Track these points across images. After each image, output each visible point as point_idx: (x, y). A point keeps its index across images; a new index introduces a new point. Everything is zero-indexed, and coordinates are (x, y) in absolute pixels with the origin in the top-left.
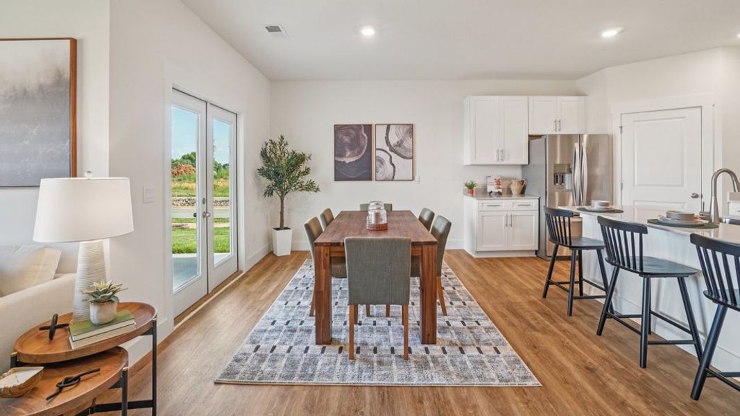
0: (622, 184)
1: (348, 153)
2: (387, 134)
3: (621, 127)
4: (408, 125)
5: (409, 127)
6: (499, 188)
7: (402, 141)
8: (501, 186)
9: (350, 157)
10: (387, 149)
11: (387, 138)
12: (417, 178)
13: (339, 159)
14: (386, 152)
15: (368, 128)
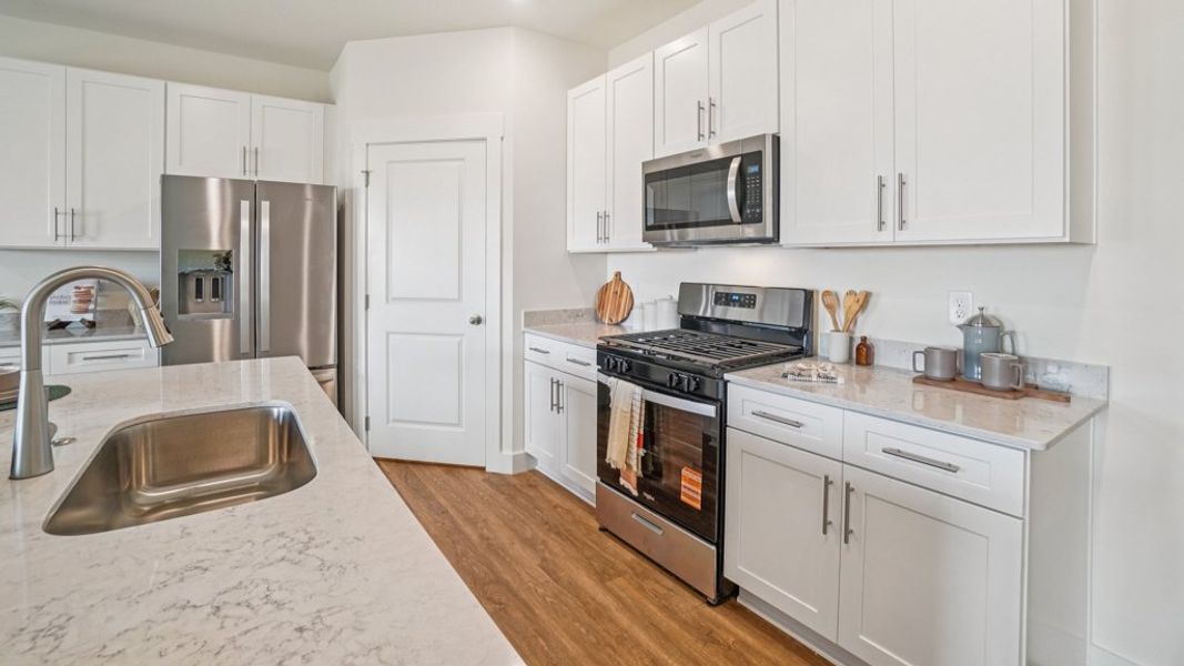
0: (367, 297)
3: (367, 173)
6: (86, 311)
8: (91, 306)
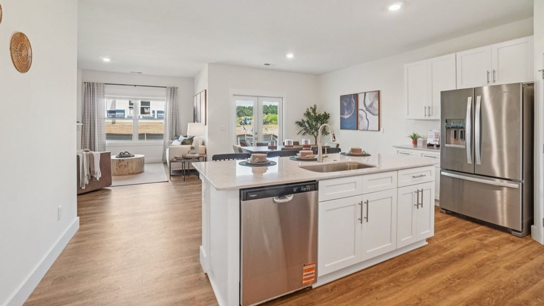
1: (346, 113)
2: (365, 99)
4: (376, 91)
5: (375, 93)
7: (372, 103)
9: (347, 114)
10: (365, 109)
11: (364, 102)
12: (381, 129)
13: (342, 116)
14: (364, 111)
15: (356, 96)
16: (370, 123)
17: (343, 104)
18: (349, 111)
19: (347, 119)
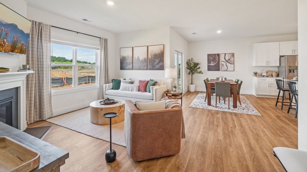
1: (212, 63)
2: (225, 56)
5: (232, 54)
7: (230, 59)
8: (268, 74)
9: (212, 64)
11: (225, 58)
12: (235, 70)
13: (209, 64)
14: (224, 62)
15: (218, 55)
16: (228, 68)
17: (210, 58)
18: (214, 62)
19: (213, 66)
